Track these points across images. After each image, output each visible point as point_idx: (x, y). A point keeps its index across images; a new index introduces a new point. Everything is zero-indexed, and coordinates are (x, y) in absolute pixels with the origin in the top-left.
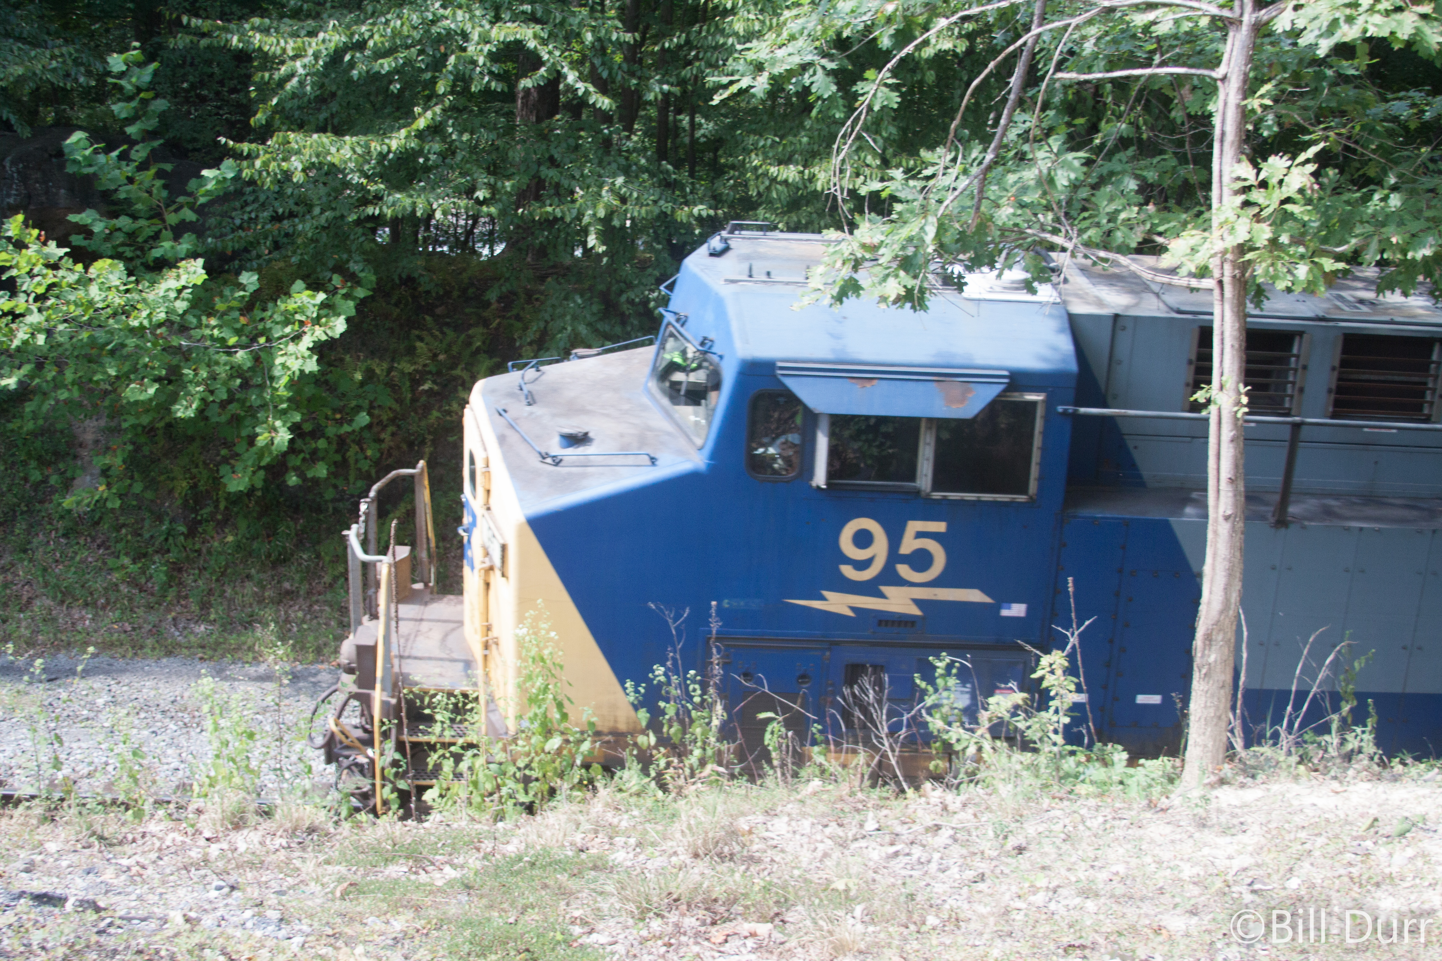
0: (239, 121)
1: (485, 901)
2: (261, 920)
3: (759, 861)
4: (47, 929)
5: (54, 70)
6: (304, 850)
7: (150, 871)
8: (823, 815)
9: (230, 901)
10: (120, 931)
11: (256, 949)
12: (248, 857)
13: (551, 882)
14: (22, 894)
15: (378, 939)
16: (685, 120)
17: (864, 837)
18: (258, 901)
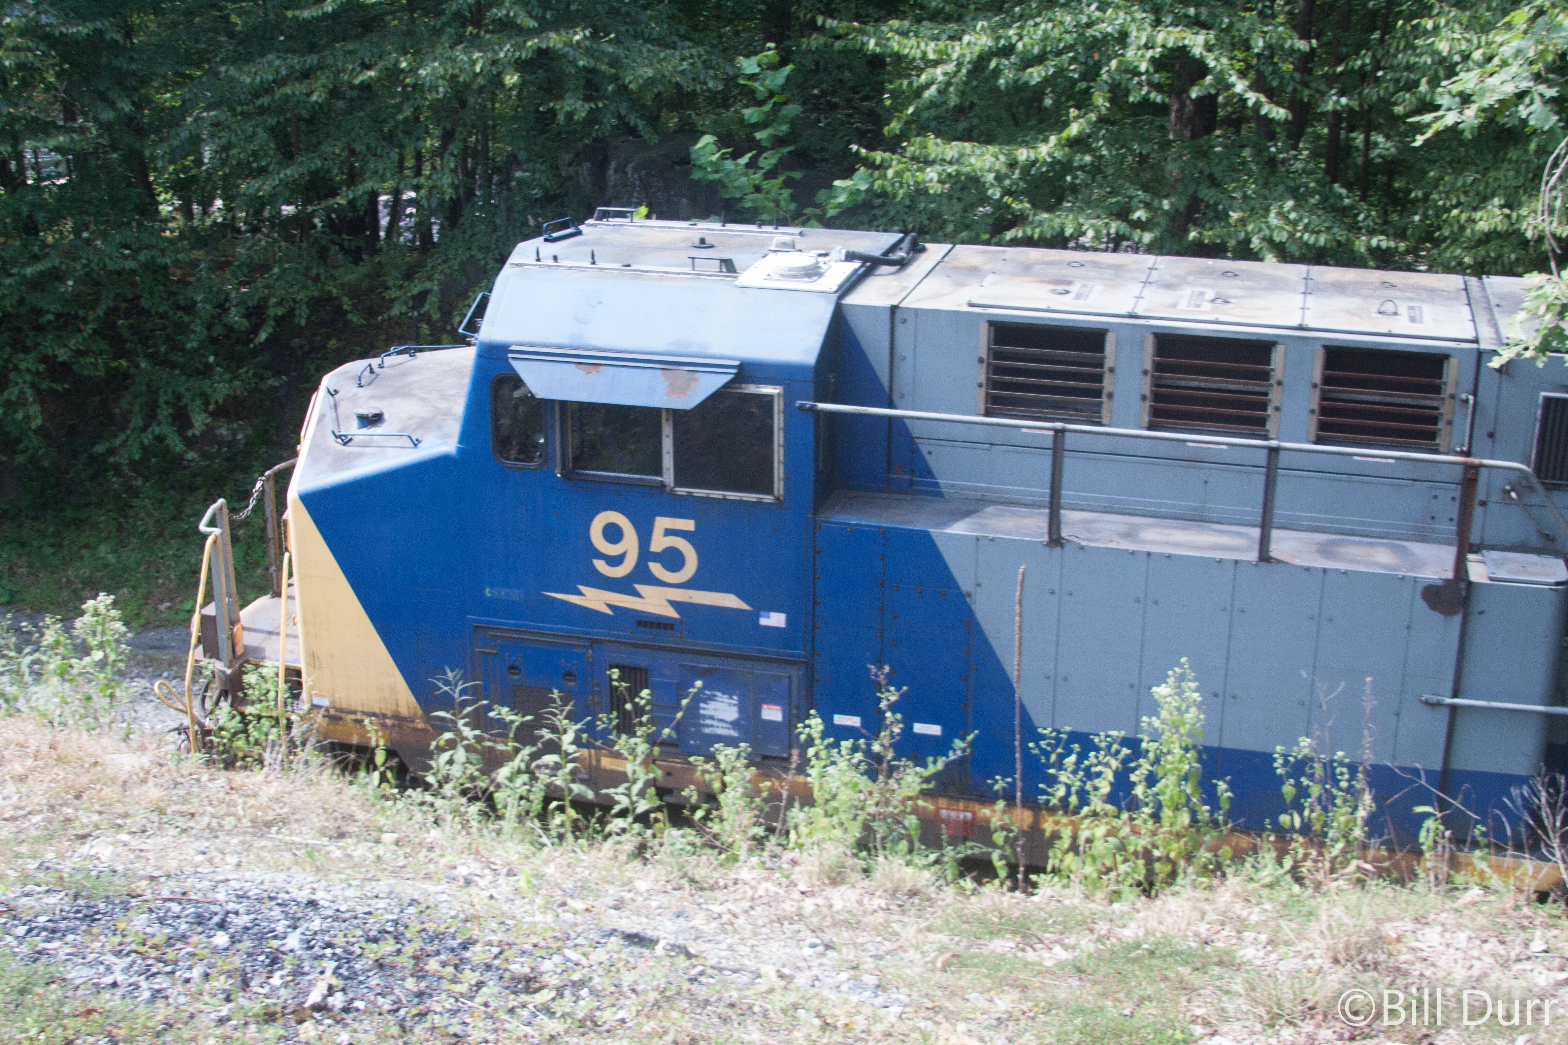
0: (870, 131)
1: (1098, 988)
2: (858, 984)
3: (1406, 974)
4: (638, 970)
5: (683, 73)
6: (904, 912)
7: (741, 921)
8: (1483, 929)
9: (824, 960)
10: (712, 981)
11: (849, 1014)
12: (845, 916)
13: (1171, 975)
14: (613, 932)
15: (981, 1018)
16: (1359, 138)
17: (1529, 958)
18: (854, 964)
